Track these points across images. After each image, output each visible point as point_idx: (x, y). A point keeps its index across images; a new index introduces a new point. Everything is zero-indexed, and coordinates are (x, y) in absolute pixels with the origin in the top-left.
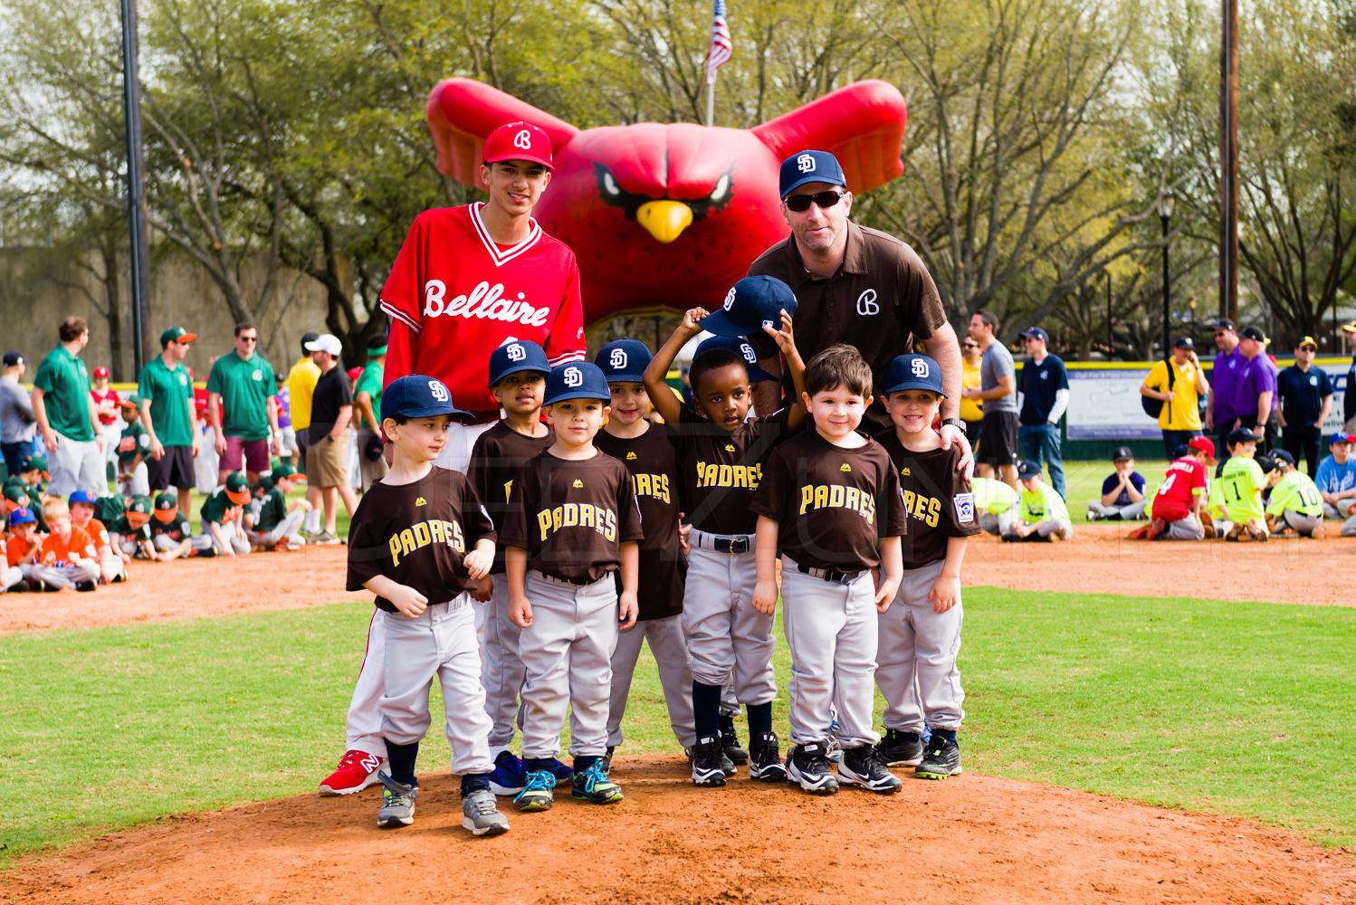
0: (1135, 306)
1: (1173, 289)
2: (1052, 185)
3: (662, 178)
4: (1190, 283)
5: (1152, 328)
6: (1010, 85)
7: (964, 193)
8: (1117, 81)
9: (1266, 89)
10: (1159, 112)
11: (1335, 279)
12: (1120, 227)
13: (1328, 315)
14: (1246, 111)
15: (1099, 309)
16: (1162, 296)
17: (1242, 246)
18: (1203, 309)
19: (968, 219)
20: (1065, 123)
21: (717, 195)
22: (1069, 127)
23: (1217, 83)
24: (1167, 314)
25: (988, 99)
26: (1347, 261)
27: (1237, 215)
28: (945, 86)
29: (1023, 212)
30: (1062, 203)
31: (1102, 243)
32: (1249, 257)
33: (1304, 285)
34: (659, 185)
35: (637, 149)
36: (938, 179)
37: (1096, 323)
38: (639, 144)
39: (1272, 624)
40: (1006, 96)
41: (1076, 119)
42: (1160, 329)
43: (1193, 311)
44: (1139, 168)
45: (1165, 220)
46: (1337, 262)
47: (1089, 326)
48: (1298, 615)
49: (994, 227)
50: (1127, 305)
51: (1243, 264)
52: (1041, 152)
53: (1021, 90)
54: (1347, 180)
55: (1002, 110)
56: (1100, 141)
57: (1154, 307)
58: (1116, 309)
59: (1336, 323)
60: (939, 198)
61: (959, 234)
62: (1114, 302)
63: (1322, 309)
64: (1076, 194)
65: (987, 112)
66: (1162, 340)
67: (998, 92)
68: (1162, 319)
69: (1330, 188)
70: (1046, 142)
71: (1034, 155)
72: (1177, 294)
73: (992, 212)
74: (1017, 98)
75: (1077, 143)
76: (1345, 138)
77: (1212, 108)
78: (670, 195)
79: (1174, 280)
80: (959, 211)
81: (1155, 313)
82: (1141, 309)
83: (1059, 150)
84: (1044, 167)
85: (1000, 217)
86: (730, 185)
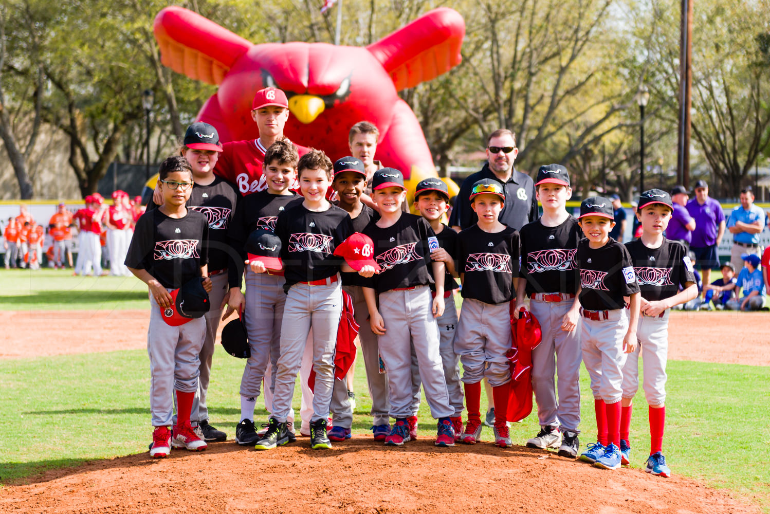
0: (621, 162)
1: (648, 150)
2: (567, 82)
3: (305, 81)
4: (659, 147)
5: (633, 177)
6: (541, 14)
7: (507, 84)
8: (612, 13)
9: (711, 21)
10: (640, 34)
11: (756, 148)
12: (612, 111)
13: (752, 171)
14: (698, 36)
15: (597, 163)
16: (639, 156)
17: (693, 126)
18: (667, 165)
19: (510, 101)
20: (577, 41)
21: (341, 92)
22: (580, 43)
23: (679, 17)
24: (642, 168)
25: (525, 24)
26: (764, 135)
27: (690, 105)
28: (497, 14)
29: (547, 101)
30: (574, 94)
31: (600, 122)
32: (698, 134)
33: (735, 153)
34: (302, 85)
35: (289, 61)
36: (490, 75)
37: (595, 173)
38: (290, 58)
39: (698, 374)
40: (538, 21)
41: (584, 39)
42: (638, 178)
43: (661, 166)
44: (625, 72)
45: (642, 108)
46: (757, 138)
47: (589, 175)
48: (714, 369)
49: (527, 109)
50: (616, 161)
51: (693, 137)
52: (560, 59)
53: (547, 18)
54: (764, 84)
55: (534, 31)
56: (600, 53)
57: (635, 163)
58: (609, 163)
59: (757, 177)
60: (491, 88)
61: (504, 113)
62: (607, 159)
63: (747, 167)
64: (583, 88)
65: (525, 32)
66: (639, 185)
67: (532, 20)
68: (639, 172)
69: (753, 88)
70: (563, 53)
71: (555, 61)
72: (650, 154)
73: (526, 98)
74: (545, 24)
75: (584, 54)
76: (763, 56)
77: (675, 34)
78: (309, 91)
79: (648, 145)
80: (504, 96)
81: (634, 168)
82: (625, 165)
83: (573, 58)
84: (563, 70)
85: (532, 102)
86: (350, 86)
